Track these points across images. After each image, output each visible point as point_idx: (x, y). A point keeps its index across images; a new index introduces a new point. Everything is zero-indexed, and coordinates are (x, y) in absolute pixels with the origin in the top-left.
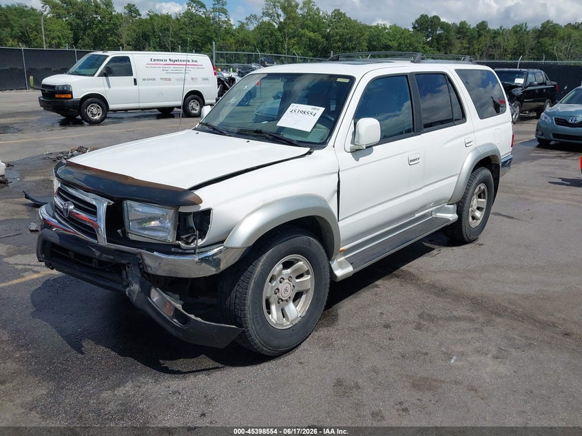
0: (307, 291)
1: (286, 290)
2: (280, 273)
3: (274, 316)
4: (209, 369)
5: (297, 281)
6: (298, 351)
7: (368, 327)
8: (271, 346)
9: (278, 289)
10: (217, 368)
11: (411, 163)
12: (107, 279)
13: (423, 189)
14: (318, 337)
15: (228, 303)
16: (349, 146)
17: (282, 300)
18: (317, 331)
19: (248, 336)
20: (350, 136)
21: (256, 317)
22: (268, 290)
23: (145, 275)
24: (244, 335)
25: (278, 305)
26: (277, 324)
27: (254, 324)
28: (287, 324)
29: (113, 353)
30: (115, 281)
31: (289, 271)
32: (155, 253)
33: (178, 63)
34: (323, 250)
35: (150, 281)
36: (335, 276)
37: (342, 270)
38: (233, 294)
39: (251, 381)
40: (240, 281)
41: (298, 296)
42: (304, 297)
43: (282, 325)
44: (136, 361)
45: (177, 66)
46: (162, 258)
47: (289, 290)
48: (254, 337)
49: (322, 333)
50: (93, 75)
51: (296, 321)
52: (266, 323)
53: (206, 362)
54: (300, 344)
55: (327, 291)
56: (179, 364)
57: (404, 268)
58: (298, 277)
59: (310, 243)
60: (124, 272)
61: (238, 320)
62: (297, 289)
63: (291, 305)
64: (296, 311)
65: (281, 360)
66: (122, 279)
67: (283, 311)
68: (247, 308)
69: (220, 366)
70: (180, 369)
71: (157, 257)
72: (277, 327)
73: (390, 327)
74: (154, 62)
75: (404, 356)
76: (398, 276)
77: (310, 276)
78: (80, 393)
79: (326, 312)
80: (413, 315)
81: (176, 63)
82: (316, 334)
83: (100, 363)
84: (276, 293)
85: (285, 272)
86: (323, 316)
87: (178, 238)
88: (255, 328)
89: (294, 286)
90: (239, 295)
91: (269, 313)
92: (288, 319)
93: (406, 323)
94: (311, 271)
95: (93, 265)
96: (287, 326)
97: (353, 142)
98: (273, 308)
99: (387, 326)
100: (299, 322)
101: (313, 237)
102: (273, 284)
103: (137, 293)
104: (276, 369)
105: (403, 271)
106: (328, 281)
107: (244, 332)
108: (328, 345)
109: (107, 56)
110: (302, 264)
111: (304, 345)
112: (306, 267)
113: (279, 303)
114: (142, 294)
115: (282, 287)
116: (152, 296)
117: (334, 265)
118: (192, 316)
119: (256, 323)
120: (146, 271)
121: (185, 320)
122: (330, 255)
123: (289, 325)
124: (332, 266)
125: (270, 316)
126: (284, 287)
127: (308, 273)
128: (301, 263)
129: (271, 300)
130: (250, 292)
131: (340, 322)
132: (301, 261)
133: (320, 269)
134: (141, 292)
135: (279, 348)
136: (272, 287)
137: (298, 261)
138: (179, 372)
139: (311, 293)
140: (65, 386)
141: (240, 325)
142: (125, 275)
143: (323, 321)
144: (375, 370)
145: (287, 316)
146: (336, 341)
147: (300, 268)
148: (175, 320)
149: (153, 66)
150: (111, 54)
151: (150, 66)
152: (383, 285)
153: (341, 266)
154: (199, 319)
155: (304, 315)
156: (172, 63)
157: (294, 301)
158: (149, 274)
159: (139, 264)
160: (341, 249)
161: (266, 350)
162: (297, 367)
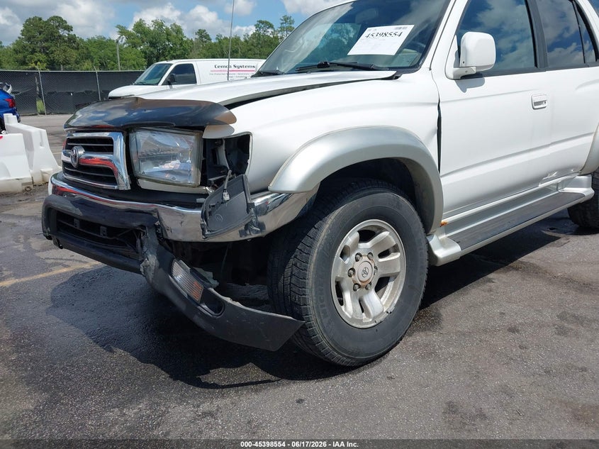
0: (395, 276)
1: (365, 272)
2: (355, 246)
3: (349, 308)
4: (257, 383)
5: (381, 260)
6: (385, 362)
7: (485, 331)
8: (345, 351)
9: (352, 269)
10: (269, 381)
11: (535, 107)
12: (119, 254)
13: (551, 147)
14: (414, 343)
15: (280, 284)
16: (451, 70)
17: (360, 287)
18: (410, 335)
19: (311, 334)
20: (452, 58)
21: (322, 306)
22: (339, 268)
23: (165, 243)
24: (304, 332)
25: (354, 292)
26: (353, 319)
27: (319, 315)
28: (367, 322)
29: (132, 358)
30: (129, 257)
31: (369, 245)
32: (175, 208)
33: (242, 69)
34: (417, 217)
35: (172, 252)
36: (436, 258)
37: (445, 249)
38: (288, 271)
39: (318, 401)
40: (297, 252)
41: (381, 284)
42: (390, 284)
43: (361, 321)
44: (159, 370)
45: (242, 72)
46: (183, 215)
47: (370, 271)
48: (319, 335)
49: (419, 338)
50: (157, 84)
51: (382, 318)
52: (337, 316)
53: (253, 372)
54: (388, 352)
55: (425, 278)
56: (217, 375)
57: (524, 259)
58: (383, 255)
59: (399, 205)
60: (138, 241)
61: (296, 309)
62: (382, 272)
63: (373, 294)
64: (381, 304)
65: (361, 374)
66: (137, 253)
67: (361, 301)
68: (308, 291)
69: (273, 378)
70: (217, 382)
71: (178, 212)
72: (354, 325)
73: (518, 331)
74: (218, 69)
75: (549, 372)
76: (517, 269)
77: (399, 254)
78: (78, 409)
79: (422, 312)
80: (549, 316)
81: (240, 69)
82: (409, 340)
83: (113, 370)
84: (350, 276)
85: (362, 245)
86: (418, 317)
87: (204, 182)
88: (321, 320)
89: (375, 267)
90: (295, 271)
91: (342, 303)
92: (368, 315)
93: (541, 326)
94: (401, 246)
95: (101, 236)
96: (367, 323)
97: (457, 64)
98: (347, 296)
99: (513, 330)
100: (386, 319)
101: (404, 197)
102: (346, 262)
103: (153, 268)
104: (353, 385)
105: (522, 262)
106: (426, 264)
107: (304, 327)
108: (429, 353)
109: (171, 65)
110: (388, 235)
111: (394, 354)
112: (393, 240)
113: (355, 290)
114: (161, 269)
115: (359, 267)
116: (174, 274)
117: (434, 241)
118: (228, 300)
119: (322, 315)
120: (165, 237)
121: (218, 306)
122: (427, 227)
123: (371, 322)
124: (430, 242)
125: (343, 307)
126: (362, 268)
127: (396, 249)
128: (385, 234)
129: (344, 285)
130: (312, 267)
131: (443, 324)
132: (387, 230)
133: (413, 246)
134: (160, 267)
135: (358, 354)
136: (345, 266)
137: (381, 230)
138: (215, 386)
139: (402, 279)
140: (61, 399)
141: (299, 316)
142: (139, 246)
143: (419, 323)
144: (505, 390)
145: (367, 310)
146: (441, 349)
147: (384, 240)
148: (205, 307)
149: (217, 73)
150: (175, 63)
151: (214, 73)
152: (498, 279)
153: (443, 244)
154: (238, 304)
155: (392, 308)
156: (236, 69)
157: (377, 289)
158: (169, 241)
159: (156, 227)
160: (443, 221)
161: (338, 357)
162: (386, 384)
